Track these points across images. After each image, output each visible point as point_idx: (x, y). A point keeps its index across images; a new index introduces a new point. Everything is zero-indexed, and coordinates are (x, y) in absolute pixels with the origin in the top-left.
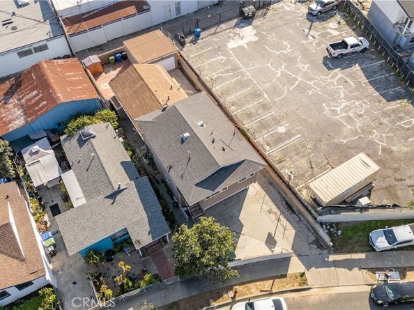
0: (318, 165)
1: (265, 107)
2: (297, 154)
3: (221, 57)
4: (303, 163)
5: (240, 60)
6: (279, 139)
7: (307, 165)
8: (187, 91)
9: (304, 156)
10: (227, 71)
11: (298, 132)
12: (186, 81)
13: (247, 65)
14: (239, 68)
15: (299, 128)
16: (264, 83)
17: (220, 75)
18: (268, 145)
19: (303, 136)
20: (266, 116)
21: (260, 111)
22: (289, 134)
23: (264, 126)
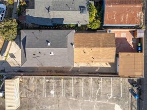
0: (29, 93)
1: (68, 94)
2: (38, 89)
3: (111, 97)
4: (33, 88)
5: (104, 104)
6: (48, 88)
7: (31, 89)
8: (99, 68)
9: (35, 91)
10: (100, 93)
11: (47, 98)
12: (105, 72)
13: (98, 104)
14: (98, 100)
15: (49, 99)
16: (82, 104)
17: (99, 89)
18: (48, 82)
19: (44, 98)
20: (63, 92)
21: (67, 91)
22: (48, 93)
23: (58, 87)
